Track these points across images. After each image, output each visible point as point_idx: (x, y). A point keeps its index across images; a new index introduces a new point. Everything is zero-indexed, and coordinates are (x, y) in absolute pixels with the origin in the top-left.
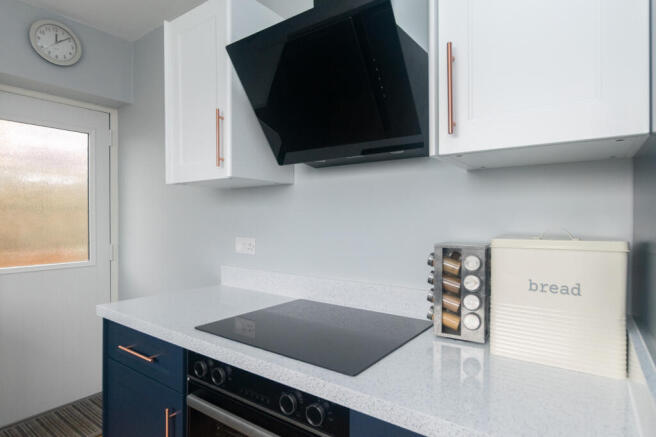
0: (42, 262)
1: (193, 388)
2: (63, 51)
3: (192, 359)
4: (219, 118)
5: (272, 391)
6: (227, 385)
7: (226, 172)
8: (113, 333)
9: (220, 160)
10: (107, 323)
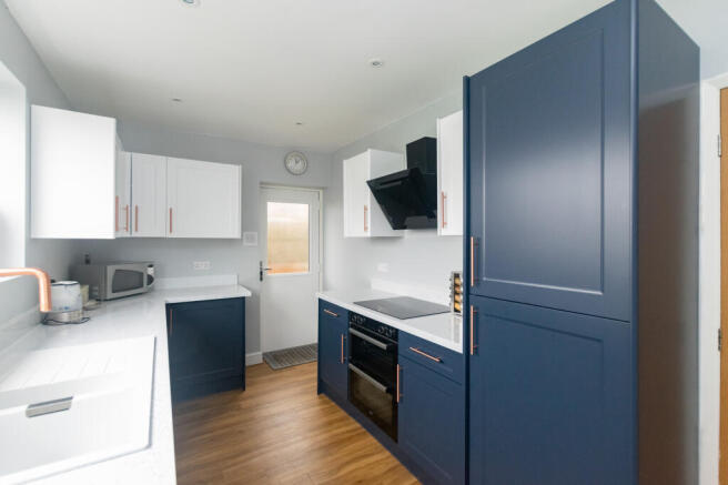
0: (285, 271)
1: (352, 326)
2: (299, 167)
3: (352, 314)
4: (366, 209)
5: (376, 325)
6: (363, 325)
7: (369, 234)
8: (322, 304)
9: (366, 229)
10: (320, 300)
